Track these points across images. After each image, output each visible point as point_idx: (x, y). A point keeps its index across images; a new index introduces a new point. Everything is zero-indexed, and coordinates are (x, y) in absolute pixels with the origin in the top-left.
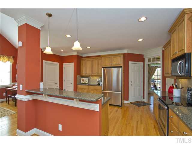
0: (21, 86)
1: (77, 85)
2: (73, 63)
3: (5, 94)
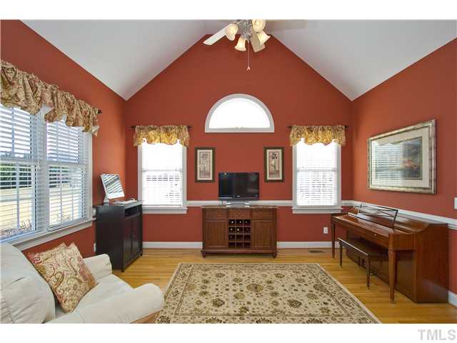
3: (326, 230)
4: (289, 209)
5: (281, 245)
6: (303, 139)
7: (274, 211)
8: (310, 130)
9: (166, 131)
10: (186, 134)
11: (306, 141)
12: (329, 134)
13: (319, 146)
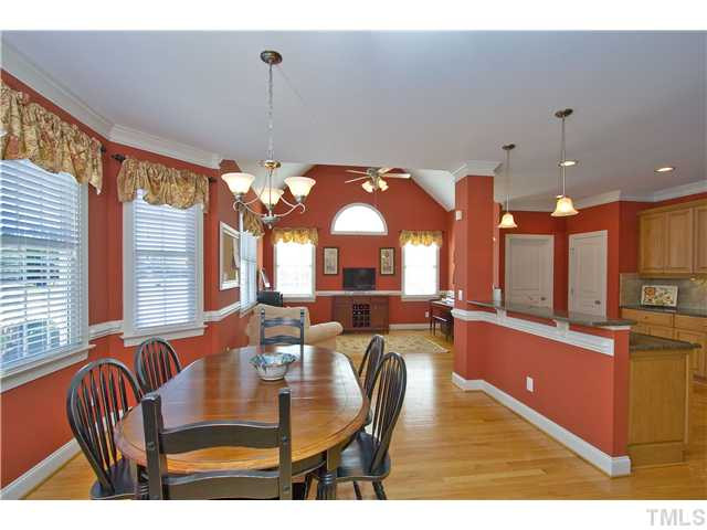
0: (460, 292)
1: (620, 308)
2: (606, 231)
3: (427, 315)
4: (399, 297)
5: (392, 326)
6: (410, 242)
7: (387, 298)
8: (415, 235)
9: (299, 232)
10: (315, 236)
11: (412, 243)
12: (430, 237)
13: (421, 247)
